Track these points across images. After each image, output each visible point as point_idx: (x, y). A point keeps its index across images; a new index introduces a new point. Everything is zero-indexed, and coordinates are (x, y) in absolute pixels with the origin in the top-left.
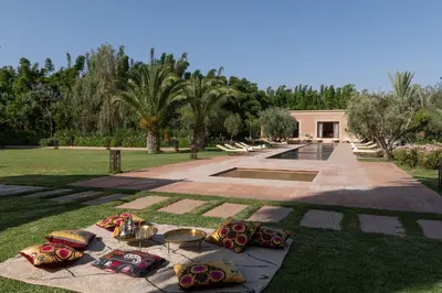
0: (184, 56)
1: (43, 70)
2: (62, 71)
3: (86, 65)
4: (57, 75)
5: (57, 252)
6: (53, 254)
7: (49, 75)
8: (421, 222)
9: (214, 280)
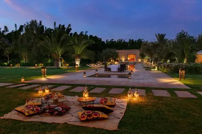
0: (69, 25)
1: (3, 31)
2: (12, 32)
3: (24, 29)
4: (10, 34)
5: (34, 109)
6: (33, 110)
7: (6, 33)
8: (176, 92)
9: (95, 117)
